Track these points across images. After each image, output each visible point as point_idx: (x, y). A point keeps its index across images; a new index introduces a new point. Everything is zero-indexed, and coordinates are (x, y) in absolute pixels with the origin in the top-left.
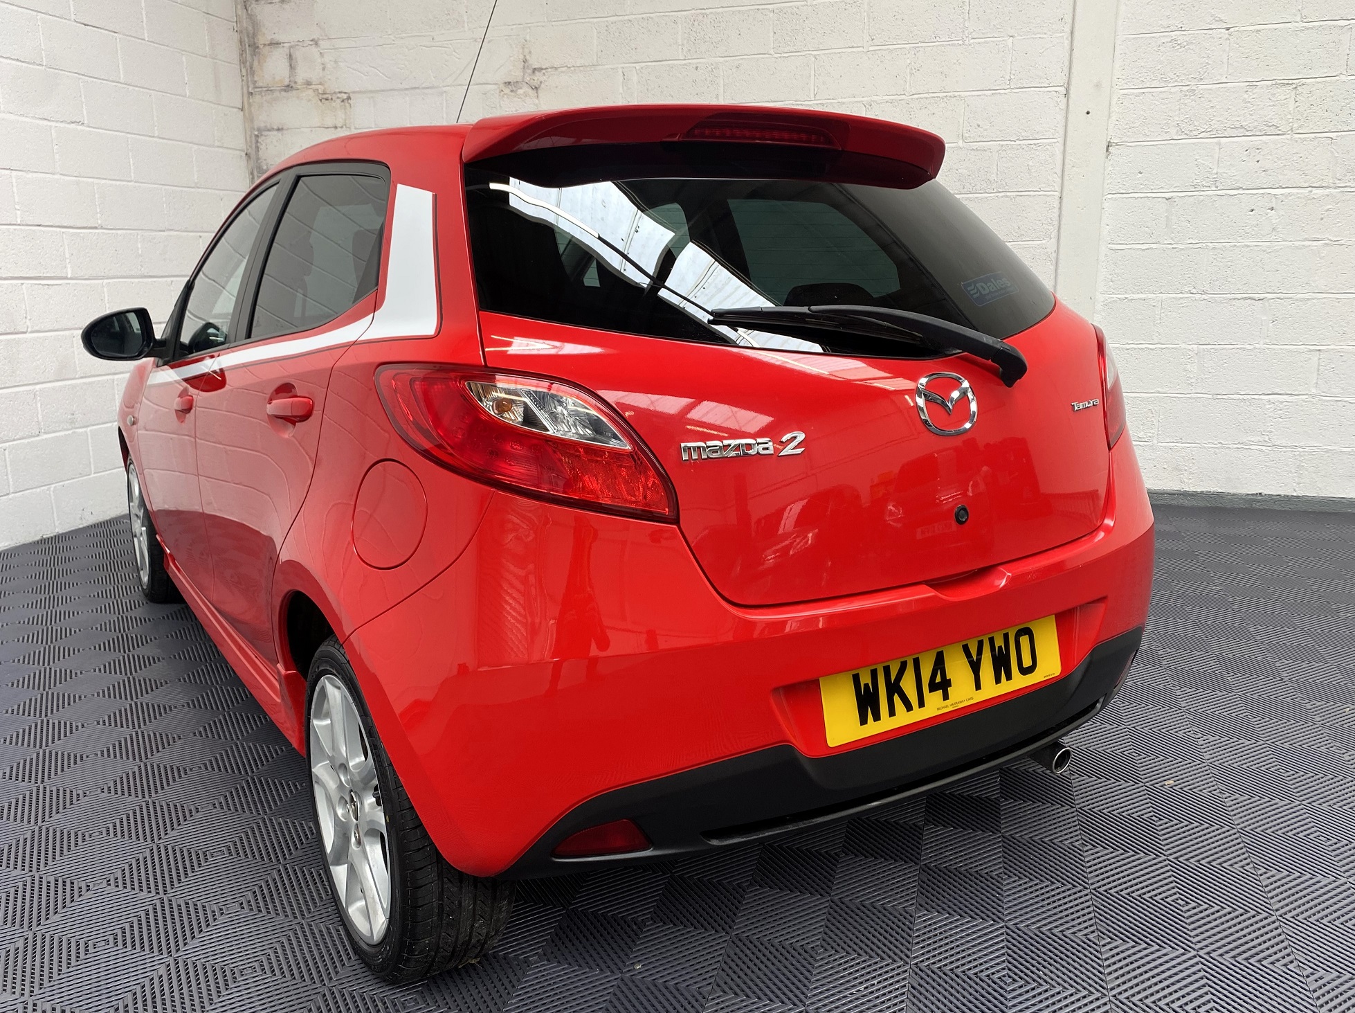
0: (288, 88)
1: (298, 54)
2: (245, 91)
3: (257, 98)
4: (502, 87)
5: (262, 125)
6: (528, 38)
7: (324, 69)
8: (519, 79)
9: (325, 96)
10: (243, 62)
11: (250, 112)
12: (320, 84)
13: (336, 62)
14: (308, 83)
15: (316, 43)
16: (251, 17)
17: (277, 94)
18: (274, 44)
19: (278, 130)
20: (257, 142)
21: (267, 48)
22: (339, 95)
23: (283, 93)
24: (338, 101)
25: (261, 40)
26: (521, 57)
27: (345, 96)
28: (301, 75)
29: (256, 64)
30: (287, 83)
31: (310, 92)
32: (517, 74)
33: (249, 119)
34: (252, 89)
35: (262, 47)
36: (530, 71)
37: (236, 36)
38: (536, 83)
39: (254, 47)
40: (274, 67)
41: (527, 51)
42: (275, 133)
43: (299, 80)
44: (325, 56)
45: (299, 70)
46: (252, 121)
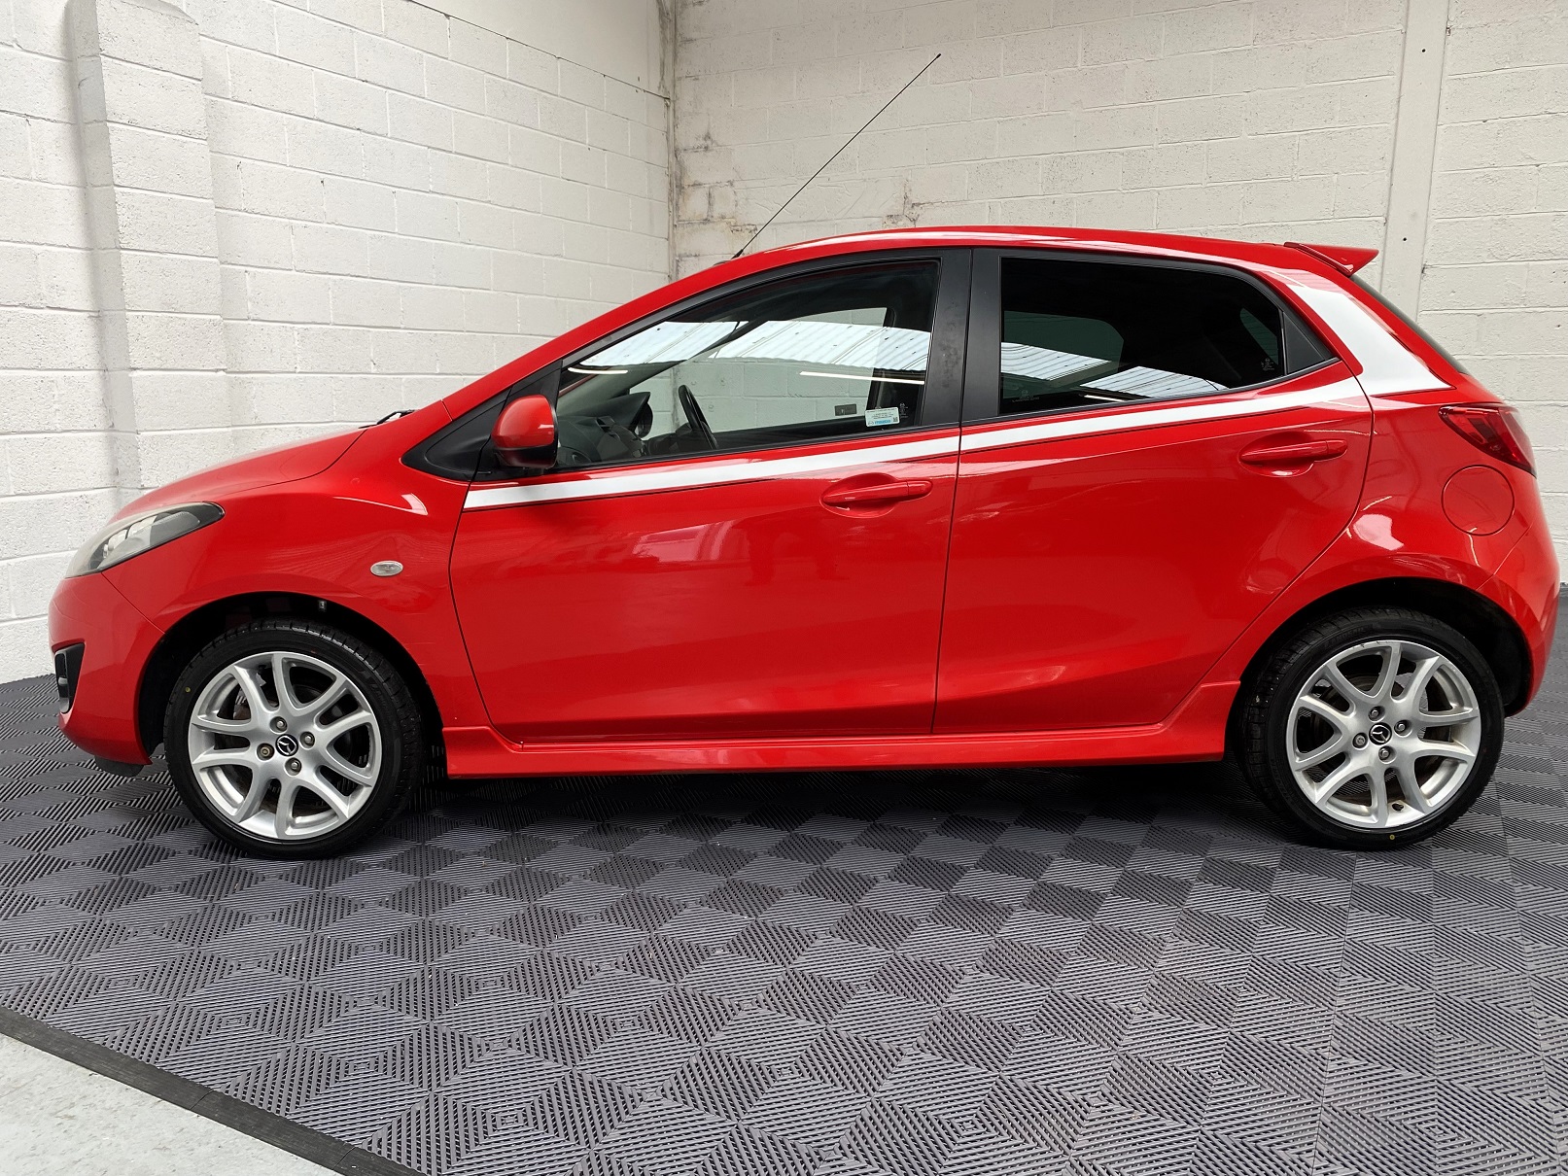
0: (706, 221)
1: (715, 193)
2: (671, 224)
3: (680, 229)
4: (885, 219)
5: (683, 252)
6: (909, 178)
7: (736, 206)
8: (900, 213)
9: (736, 228)
10: (671, 200)
11: (674, 242)
12: (733, 218)
13: (747, 199)
14: (723, 217)
15: (731, 183)
16: (679, 163)
17: (696, 226)
18: (697, 185)
19: (696, 256)
20: (678, 266)
21: (691, 188)
22: (748, 227)
23: (701, 225)
24: (747, 232)
25: (686, 182)
26: (903, 194)
27: (753, 228)
28: (718, 210)
29: (681, 200)
30: (705, 217)
31: (724, 225)
32: (898, 209)
33: (672, 247)
34: (677, 222)
35: (686, 187)
36: (910, 206)
37: (667, 179)
38: (914, 216)
39: (681, 187)
40: (695, 204)
41: (908, 189)
42: (693, 258)
43: (716, 215)
44: (738, 194)
45: (715, 206)
46: (675, 248)
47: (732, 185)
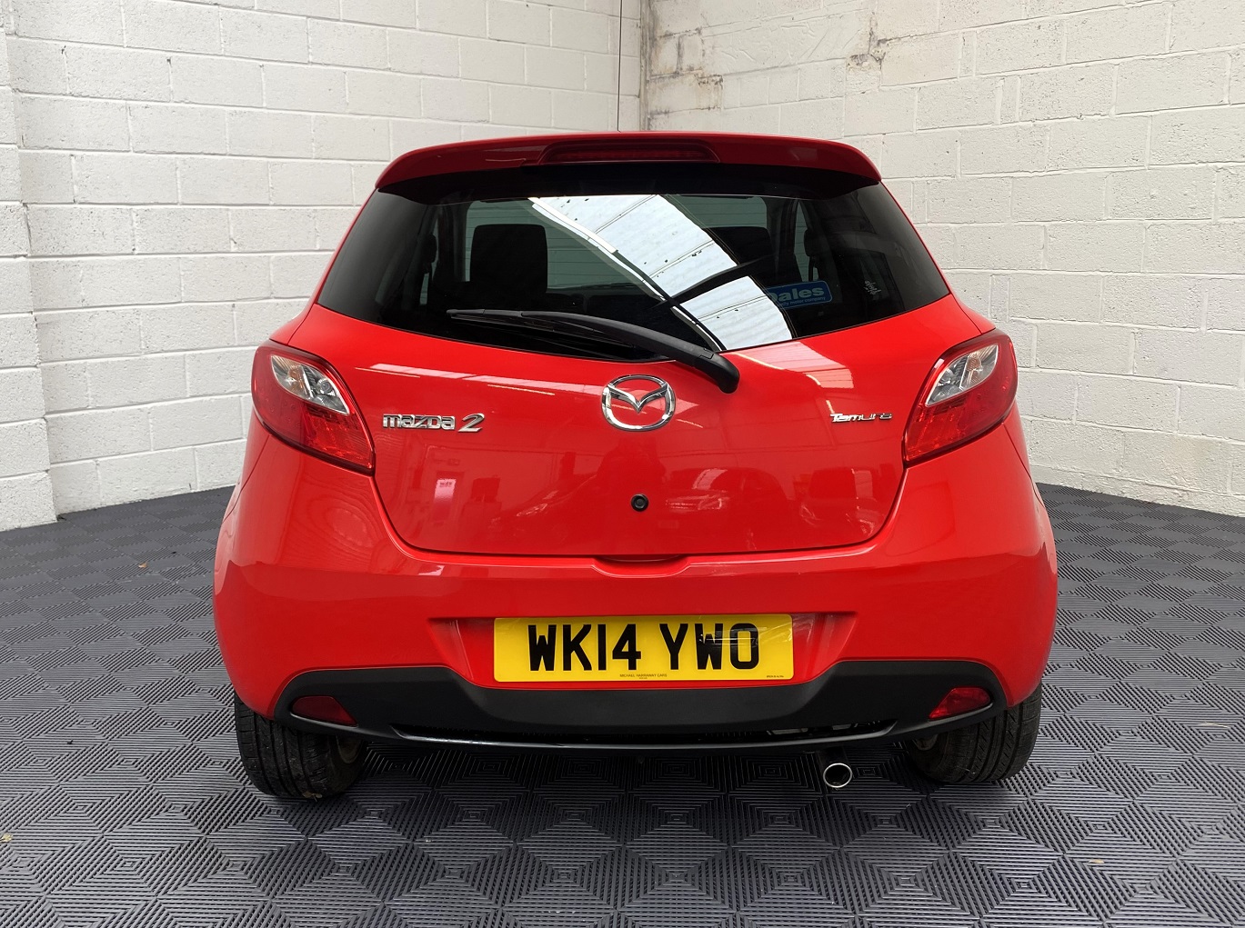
0: (676, 74)
1: (685, 44)
2: (643, 79)
3: (652, 85)
4: (849, 60)
5: (654, 109)
6: (875, 10)
7: (703, 55)
8: (865, 52)
9: (703, 80)
10: (643, 54)
11: (646, 99)
12: (700, 69)
13: (713, 48)
14: (691, 69)
15: (699, 31)
16: (653, 13)
17: (666, 80)
18: (668, 35)
19: (666, 113)
20: (649, 124)
21: (663, 40)
22: (714, 78)
23: (672, 79)
24: (713, 84)
25: (659, 33)
26: (868, 30)
27: (718, 79)
28: (687, 62)
29: (653, 54)
30: (674, 70)
31: (692, 78)
32: (863, 47)
33: (644, 104)
34: (649, 77)
35: (658, 39)
36: (876, 43)
37: (639, 32)
38: (880, 55)
39: (653, 39)
40: (666, 57)
41: (873, 23)
42: (663, 116)
43: (685, 68)
44: (705, 43)
45: (685, 58)
46: (647, 105)
47: (699, 33)
